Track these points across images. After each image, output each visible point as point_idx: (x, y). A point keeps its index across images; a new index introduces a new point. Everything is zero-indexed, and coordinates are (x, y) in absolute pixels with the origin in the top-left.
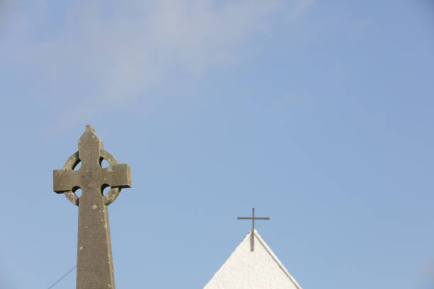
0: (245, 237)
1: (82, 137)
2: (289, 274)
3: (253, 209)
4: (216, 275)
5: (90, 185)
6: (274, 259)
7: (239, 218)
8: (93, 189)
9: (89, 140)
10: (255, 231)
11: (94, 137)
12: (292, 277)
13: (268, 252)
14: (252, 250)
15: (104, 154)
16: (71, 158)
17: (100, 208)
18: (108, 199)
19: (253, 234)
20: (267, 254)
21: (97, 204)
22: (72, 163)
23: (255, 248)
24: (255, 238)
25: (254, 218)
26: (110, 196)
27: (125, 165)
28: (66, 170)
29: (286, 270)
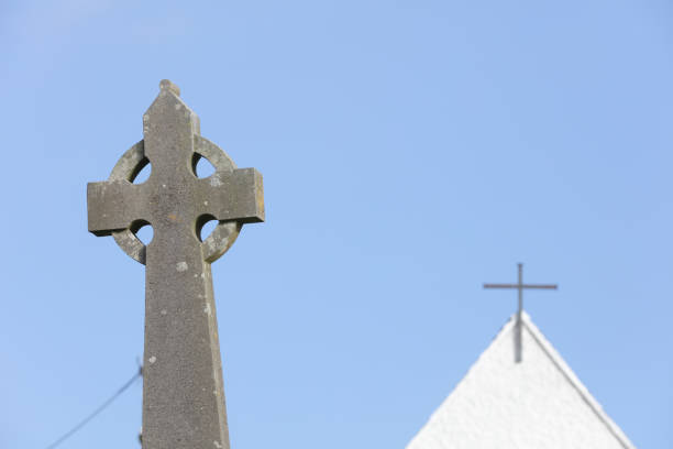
0: (501, 329)
1: (150, 108)
2: (603, 414)
3: (520, 266)
4: (435, 418)
5: (173, 217)
6: (568, 379)
7: (487, 286)
8: (176, 225)
9: (168, 115)
10: (525, 317)
11: (178, 107)
12: (610, 422)
13: (556, 364)
14: (518, 359)
15: (201, 146)
16: (127, 156)
17: (194, 269)
18: (212, 247)
19: (519, 324)
20: (553, 368)
21: (188, 260)
22: (129, 167)
23: (525, 354)
24: (525, 334)
25: (520, 287)
26: (218, 241)
27: (251, 170)
28: (116, 183)
29: (598, 407)
